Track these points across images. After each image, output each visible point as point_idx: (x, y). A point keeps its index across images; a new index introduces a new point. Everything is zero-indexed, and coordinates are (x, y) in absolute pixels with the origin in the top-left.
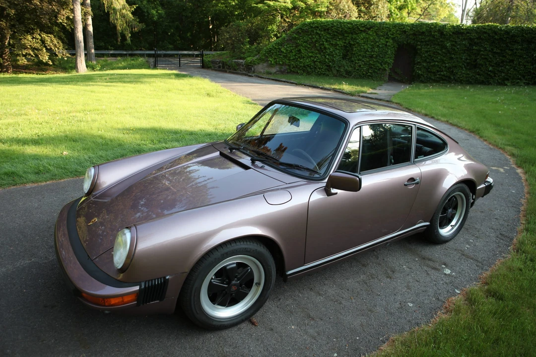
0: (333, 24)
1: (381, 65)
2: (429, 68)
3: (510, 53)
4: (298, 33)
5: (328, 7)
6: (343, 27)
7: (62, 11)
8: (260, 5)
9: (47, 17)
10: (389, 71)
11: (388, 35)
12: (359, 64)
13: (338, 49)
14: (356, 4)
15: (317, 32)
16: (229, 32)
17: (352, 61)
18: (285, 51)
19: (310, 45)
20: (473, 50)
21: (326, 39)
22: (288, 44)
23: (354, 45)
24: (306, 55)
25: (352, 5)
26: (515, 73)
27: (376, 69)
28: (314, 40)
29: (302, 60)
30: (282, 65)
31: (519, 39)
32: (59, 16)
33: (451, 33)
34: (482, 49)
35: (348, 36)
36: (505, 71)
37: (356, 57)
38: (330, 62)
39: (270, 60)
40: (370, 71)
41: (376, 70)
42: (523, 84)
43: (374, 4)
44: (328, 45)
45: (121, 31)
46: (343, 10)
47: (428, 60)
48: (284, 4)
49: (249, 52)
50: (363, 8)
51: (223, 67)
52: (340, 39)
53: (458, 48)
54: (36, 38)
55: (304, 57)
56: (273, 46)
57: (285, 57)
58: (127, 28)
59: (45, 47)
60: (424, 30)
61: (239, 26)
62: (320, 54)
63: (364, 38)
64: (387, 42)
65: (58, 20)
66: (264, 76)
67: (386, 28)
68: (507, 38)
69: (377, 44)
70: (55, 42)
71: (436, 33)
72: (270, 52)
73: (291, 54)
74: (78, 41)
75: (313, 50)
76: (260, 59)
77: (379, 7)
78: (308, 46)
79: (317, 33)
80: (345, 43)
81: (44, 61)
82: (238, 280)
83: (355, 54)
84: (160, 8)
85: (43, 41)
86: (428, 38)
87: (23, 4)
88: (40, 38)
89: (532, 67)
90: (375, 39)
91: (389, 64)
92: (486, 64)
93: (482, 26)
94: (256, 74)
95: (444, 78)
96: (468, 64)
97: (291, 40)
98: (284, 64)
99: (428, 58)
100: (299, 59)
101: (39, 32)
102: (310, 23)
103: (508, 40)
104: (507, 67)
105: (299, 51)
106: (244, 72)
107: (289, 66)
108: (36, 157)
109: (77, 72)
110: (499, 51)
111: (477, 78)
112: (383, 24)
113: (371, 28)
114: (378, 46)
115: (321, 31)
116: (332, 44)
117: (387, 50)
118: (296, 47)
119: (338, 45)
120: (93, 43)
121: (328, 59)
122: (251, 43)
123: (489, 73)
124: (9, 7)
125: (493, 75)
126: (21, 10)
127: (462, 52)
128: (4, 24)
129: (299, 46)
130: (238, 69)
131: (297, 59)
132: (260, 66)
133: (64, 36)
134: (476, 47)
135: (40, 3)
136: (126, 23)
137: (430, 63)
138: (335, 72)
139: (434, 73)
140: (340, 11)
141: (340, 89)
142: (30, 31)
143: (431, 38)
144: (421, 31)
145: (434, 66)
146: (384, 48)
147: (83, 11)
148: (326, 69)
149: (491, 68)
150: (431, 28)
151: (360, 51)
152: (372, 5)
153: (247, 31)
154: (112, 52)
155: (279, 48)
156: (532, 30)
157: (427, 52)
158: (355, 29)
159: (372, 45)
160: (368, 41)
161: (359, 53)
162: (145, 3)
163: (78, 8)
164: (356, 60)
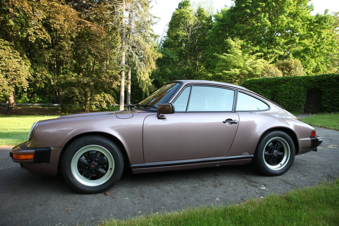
0: (263, 80)
1: (298, 103)
2: (332, 103)
5: (262, 72)
6: (270, 81)
7: (115, 82)
8: (220, 74)
9: (108, 85)
10: (304, 107)
11: (300, 84)
12: (282, 103)
13: (268, 95)
14: (281, 69)
15: (254, 86)
21: (259, 89)
23: (278, 91)
25: (278, 70)
27: (294, 105)
32: (113, 84)
35: (274, 87)
37: (280, 99)
40: (290, 107)
41: (294, 106)
43: (293, 69)
44: (261, 92)
45: (145, 92)
46: (272, 73)
47: (331, 98)
48: (234, 72)
50: (286, 72)
52: (268, 89)
54: (101, 96)
58: (148, 90)
59: (105, 100)
60: (325, 78)
64: (300, 88)
65: (113, 86)
67: (298, 80)
69: (293, 90)
70: (110, 97)
71: (334, 80)
74: (121, 97)
77: (297, 70)
80: (272, 91)
81: (104, 107)
83: (279, 97)
85: (104, 97)
86: (329, 83)
87: (98, 80)
88: (103, 96)
90: (291, 87)
91: (303, 102)
99: (331, 96)
101: (103, 93)
102: (249, 81)
112: (296, 78)
113: (288, 80)
114: (294, 91)
115: (256, 85)
116: (264, 92)
117: (300, 93)
119: (268, 92)
120: (130, 98)
124: (92, 81)
126: (97, 82)
128: (88, 90)
133: (115, 95)
135: (105, 79)
136: (148, 88)
137: (333, 99)
139: (337, 105)
140: (270, 74)
142: (99, 93)
143: (331, 83)
144: (323, 79)
145: (335, 101)
147: (126, 82)
150: (329, 77)
151: (282, 95)
152: (292, 69)
157: (329, 92)
158: (277, 82)
159: (290, 91)
160: (287, 88)
161: (282, 96)
162: (160, 78)
163: (123, 81)
164: (280, 101)
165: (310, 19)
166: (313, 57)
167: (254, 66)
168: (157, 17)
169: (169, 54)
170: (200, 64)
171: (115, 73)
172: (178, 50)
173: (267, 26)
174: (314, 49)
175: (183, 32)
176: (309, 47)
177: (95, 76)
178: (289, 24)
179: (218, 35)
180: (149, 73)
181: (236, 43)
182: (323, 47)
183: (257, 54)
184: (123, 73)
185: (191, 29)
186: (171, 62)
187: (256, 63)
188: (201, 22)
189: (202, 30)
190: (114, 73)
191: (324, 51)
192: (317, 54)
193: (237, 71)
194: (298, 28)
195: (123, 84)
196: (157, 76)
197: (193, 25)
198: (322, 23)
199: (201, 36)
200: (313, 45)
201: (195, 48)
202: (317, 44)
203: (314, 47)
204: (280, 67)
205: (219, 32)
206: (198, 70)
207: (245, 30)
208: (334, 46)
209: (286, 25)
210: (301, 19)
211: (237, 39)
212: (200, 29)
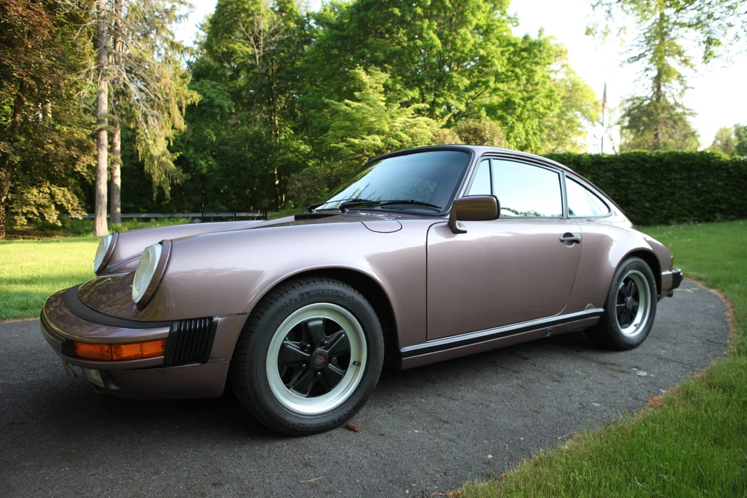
3: (668, 184)
7: (82, 158)
8: (341, 145)
9: (62, 164)
14: (465, 141)
16: (301, 181)
20: (622, 182)
25: (461, 142)
31: (676, 167)
32: (78, 162)
33: (590, 164)
34: (632, 182)
36: (667, 207)
42: (692, 221)
43: (488, 140)
45: (158, 185)
48: (373, 142)
54: (43, 192)
58: (167, 179)
59: (55, 203)
61: (314, 172)
65: (76, 168)
68: (660, 166)
70: (69, 196)
74: (100, 195)
81: (51, 221)
82: (326, 349)
84: (211, 158)
85: (52, 196)
87: (32, 149)
88: (49, 191)
89: (698, 200)
92: (640, 200)
101: (48, 184)
103: (662, 169)
104: (668, 202)
108: (25, 294)
109: (95, 234)
110: (653, 183)
120: (119, 199)
123: (647, 210)
124: (14, 153)
125: (652, 213)
126: (29, 157)
128: (4, 175)
133: (81, 190)
134: (624, 178)
135: (55, 148)
136: (166, 174)
142: (36, 184)
147: (110, 159)
149: (647, 205)
152: (485, 141)
153: (326, 178)
154: (144, 216)
162: (191, 151)
163: (104, 155)
165: (513, 41)
166: (520, 119)
167: (413, 131)
168: (185, 4)
169: (214, 95)
170: (282, 123)
171: (81, 134)
172: (230, 88)
173: (435, 47)
174: (523, 103)
175: (244, 44)
176: (514, 99)
177: (23, 139)
178: (476, 48)
179: (330, 58)
180: (167, 139)
181: (374, 80)
182: (536, 101)
183: (416, 105)
184: (104, 136)
185: (264, 39)
186: (218, 114)
187: (415, 125)
188: (286, 25)
189: (288, 43)
190: (76, 135)
191: (539, 108)
192: (527, 113)
193: (378, 141)
194: (493, 57)
195: (104, 164)
196: (184, 146)
197: (267, 30)
198: (534, 53)
199: (286, 58)
200: (520, 95)
201: (271, 84)
202: (525, 94)
203: (522, 99)
204: (463, 135)
205: (333, 52)
206: (277, 135)
207: (388, 52)
208: (554, 99)
209: (471, 50)
210: (498, 40)
211: (376, 70)
212: (282, 41)
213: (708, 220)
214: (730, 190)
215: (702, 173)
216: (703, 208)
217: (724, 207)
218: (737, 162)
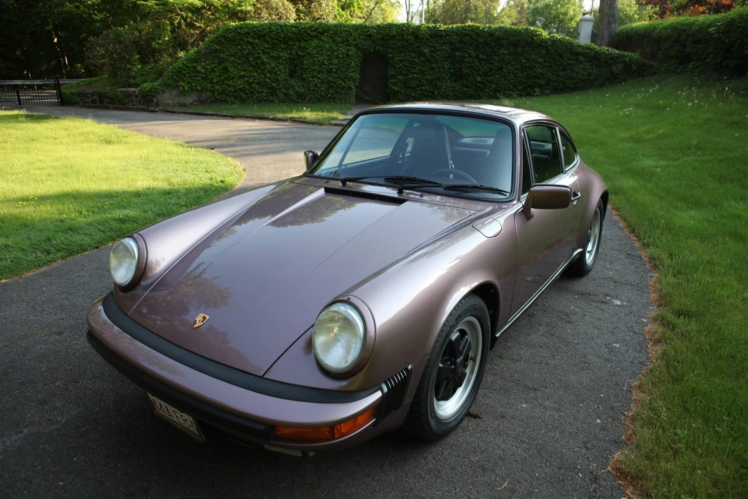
0: (270, 28)
1: (345, 82)
2: (406, 83)
3: (497, 59)
4: (220, 43)
5: (254, 5)
6: (285, 31)
10: (356, 90)
11: (349, 42)
12: (314, 83)
13: (282, 64)
14: (291, 1)
17: (305, 79)
18: (203, 71)
19: (240, 59)
20: (457, 56)
21: (262, 50)
22: (207, 60)
23: (304, 56)
24: (235, 75)
25: (287, 2)
26: (505, 83)
27: (338, 88)
28: (244, 52)
29: (231, 82)
30: (201, 91)
31: (505, 42)
33: (428, 36)
34: (466, 56)
35: (294, 45)
36: (496, 81)
37: (309, 74)
38: (273, 82)
39: (180, 86)
40: (330, 91)
41: (339, 90)
42: (516, 96)
44: (266, 58)
46: (277, 10)
47: (404, 72)
49: (143, 75)
50: (301, 7)
51: (101, 102)
52: (282, 49)
53: (438, 55)
55: (233, 78)
56: (184, 65)
57: (204, 79)
60: (394, 33)
61: (118, 35)
62: (256, 71)
63: (317, 46)
64: (348, 50)
66: (176, 109)
67: (344, 31)
68: (491, 41)
69: (336, 54)
71: (410, 37)
72: (179, 73)
73: (213, 74)
75: (246, 66)
76: (164, 85)
77: (322, 5)
78: (238, 61)
79: (249, 42)
80: (291, 54)
83: (306, 69)
86: (401, 43)
89: (522, 75)
90: (331, 47)
91: (354, 80)
92: (473, 74)
93: (462, 27)
94: (161, 107)
95: (427, 94)
96: (451, 73)
97: (210, 53)
98: (204, 90)
99: (405, 70)
100: (226, 82)
102: (236, 28)
104: (496, 76)
105: (226, 69)
106: (140, 106)
107: (213, 92)
110: (485, 57)
111: (465, 92)
112: (341, 27)
113: (325, 32)
114: (337, 57)
115: (255, 38)
116: (273, 57)
117: (349, 61)
118: (220, 63)
119: (281, 57)
121: (269, 78)
122: (143, 61)
123: (478, 84)
125: (483, 87)
127: (443, 59)
129: (224, 61)
130: (128, 102)
131: (223, 81)
132: (166, 95)
134: (458, 52)
137: (407, 75)
138: (282, 96)
139: (413, 88)
140: (272, 10)
141: (300, 118)
143: (404, 44)
144: (391, 34)
145: (413, 78)
146: (346, 59)
148: (268, 93)
149: (479, 79)
150: (402, 30)
151: (313, 64)
153: (134, 42)
155: (193, 67)
156: (516, 31)
157: (401, 61)
158: (303, 34)
159: (329, 56)
160: (322, 50)
161: (312, 68)
164: (309, 78)
213: (529, 95)
214: (548, 66)
215: (526, 49)
216: (525, 83)
217: (542, 82)
218: (555, 41)
